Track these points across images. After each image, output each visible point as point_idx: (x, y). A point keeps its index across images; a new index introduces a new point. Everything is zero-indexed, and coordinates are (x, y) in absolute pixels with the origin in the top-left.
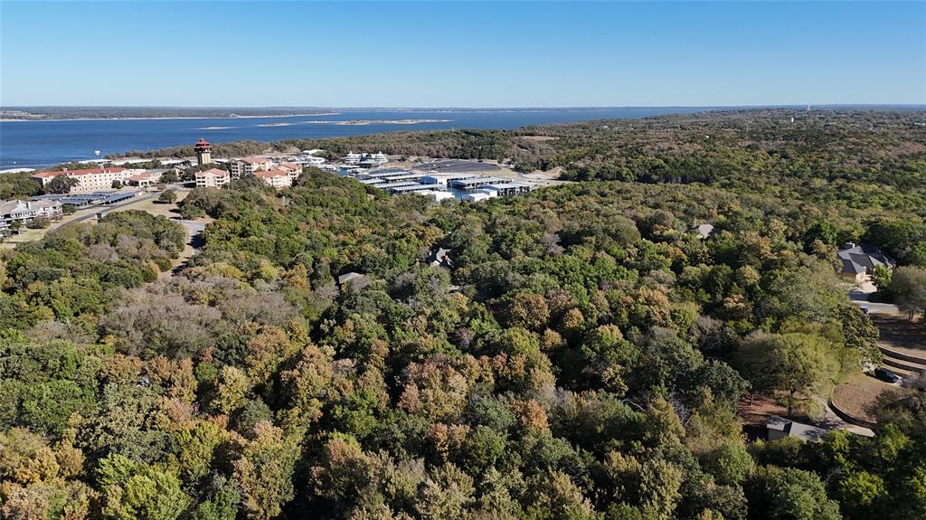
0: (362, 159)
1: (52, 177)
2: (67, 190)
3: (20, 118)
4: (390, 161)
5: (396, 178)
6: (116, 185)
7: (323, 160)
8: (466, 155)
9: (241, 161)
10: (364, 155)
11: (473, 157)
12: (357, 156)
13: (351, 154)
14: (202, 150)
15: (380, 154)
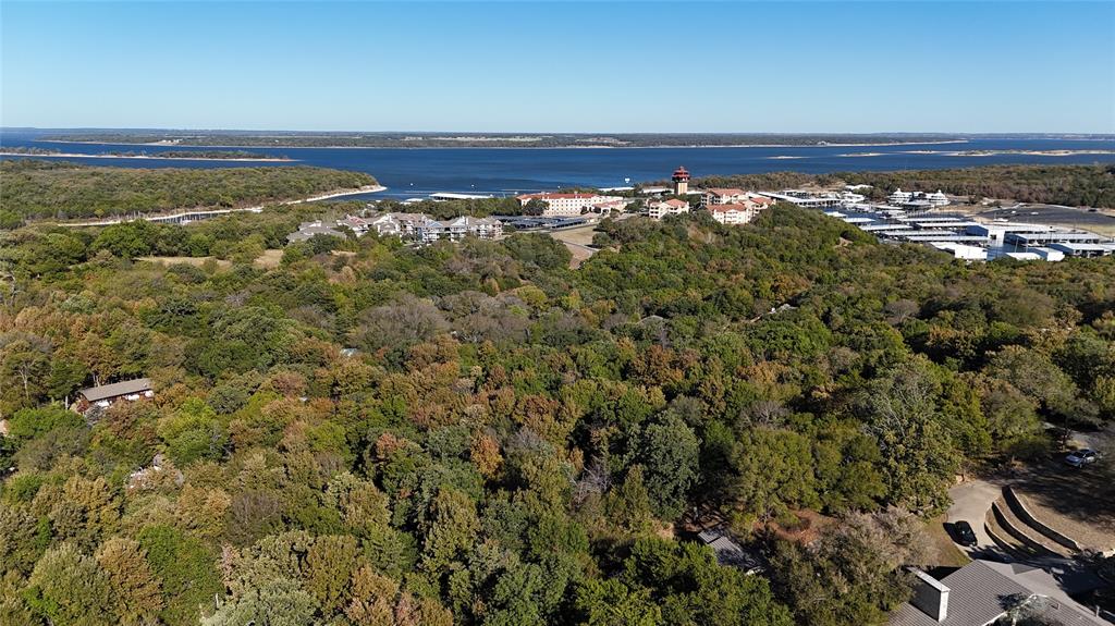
0: (913, 199)
1: (529, 200)
2: (540, 212)
3: (608, 145)
4: (953, 203)
5: (930, 225)
6: (584, 210)
7: (862, 198)
8: (1073, 200)
9: (712, 193)
10: (916, 194)
11: (1083, 204)
12: (907, 194)
13: (899, 192)
14: (679, 179)
15: (939, 194)
